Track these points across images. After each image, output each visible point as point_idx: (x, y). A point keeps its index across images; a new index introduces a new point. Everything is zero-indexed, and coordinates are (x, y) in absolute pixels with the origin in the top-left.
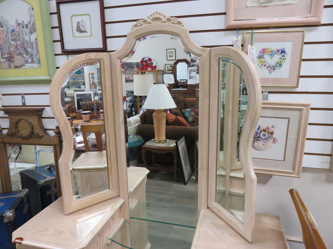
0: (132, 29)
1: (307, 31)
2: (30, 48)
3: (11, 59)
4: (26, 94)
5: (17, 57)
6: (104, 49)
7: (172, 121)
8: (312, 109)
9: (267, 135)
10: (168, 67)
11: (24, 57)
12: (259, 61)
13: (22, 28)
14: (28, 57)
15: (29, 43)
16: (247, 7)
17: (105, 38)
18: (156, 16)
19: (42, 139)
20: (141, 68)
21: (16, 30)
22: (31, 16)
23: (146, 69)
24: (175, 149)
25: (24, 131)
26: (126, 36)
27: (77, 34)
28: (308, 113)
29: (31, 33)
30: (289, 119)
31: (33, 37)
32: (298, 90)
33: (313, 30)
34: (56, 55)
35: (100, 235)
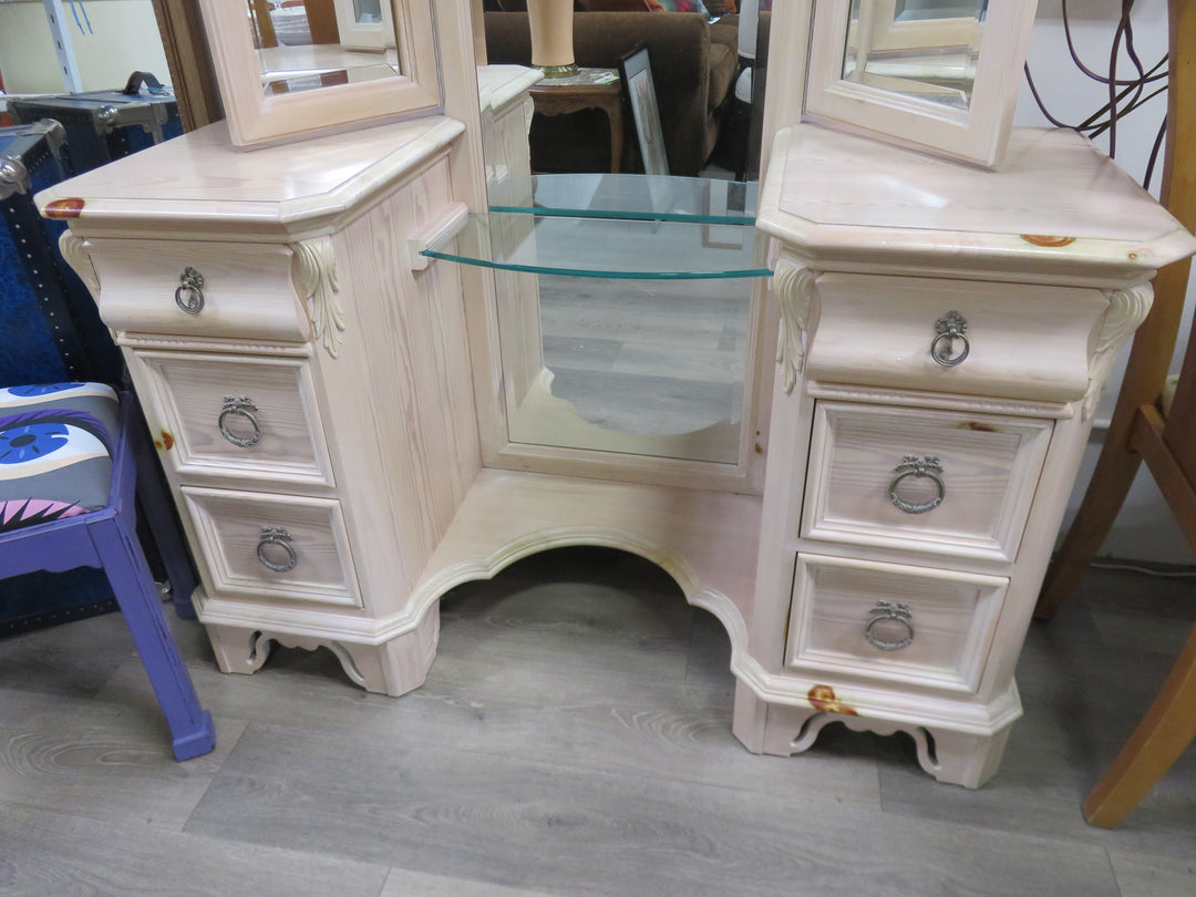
35: (387, 220)
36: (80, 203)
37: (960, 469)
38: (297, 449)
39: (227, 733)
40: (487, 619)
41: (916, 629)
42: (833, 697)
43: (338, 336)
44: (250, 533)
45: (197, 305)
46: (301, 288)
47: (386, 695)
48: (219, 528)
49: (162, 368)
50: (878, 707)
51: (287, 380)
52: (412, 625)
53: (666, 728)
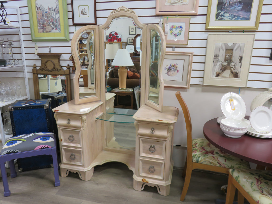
0: (110, 14)
1: (191, 17)
2: (55, 22)
3: (44, 28)
4: (51, 47)
5: (48, 27)
6: (95, 24)
7: (131, 76)
8: (194, 55)
9: (174, 68)
10: (130, 40)
11: (52, 27)
12: (170, 31)
13: (51, 11)
14: (54, 27)
15: (55, 19)
16: (165, 5)
17: (96, 18)
18: (122, 8)
19: (60, 71)
20: (109, 40)
21: (48, 12)
22: (57, 5)
23: (113, 41)
24: (132, 93)
25: (50, 66)
26: (107, 17)
27: (81, 15)
28: (192, 57)
29: (56, 14)
30: (184, 60)
31: (57, 16)
32: (188, 46)
33: (194, 17)
34: (69, 26)
35: (92, 114)
36: (58, 111)
37: (157, 147)
38: (78, 142)
39: (62, 184)
40: (101, 172)
41: (155, 170)
42: (145, 180)
43: (85, 128)
44: (69, 154)
45: (69, 123)
46: (82, 122)
47: (85, 181)
48: (65, 153)
49: (63, 131)
50: (151, 182)
51: (78, 133)
52: (90, 169)
53: (124, 187)
